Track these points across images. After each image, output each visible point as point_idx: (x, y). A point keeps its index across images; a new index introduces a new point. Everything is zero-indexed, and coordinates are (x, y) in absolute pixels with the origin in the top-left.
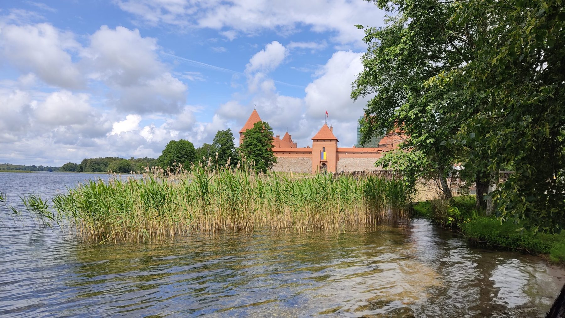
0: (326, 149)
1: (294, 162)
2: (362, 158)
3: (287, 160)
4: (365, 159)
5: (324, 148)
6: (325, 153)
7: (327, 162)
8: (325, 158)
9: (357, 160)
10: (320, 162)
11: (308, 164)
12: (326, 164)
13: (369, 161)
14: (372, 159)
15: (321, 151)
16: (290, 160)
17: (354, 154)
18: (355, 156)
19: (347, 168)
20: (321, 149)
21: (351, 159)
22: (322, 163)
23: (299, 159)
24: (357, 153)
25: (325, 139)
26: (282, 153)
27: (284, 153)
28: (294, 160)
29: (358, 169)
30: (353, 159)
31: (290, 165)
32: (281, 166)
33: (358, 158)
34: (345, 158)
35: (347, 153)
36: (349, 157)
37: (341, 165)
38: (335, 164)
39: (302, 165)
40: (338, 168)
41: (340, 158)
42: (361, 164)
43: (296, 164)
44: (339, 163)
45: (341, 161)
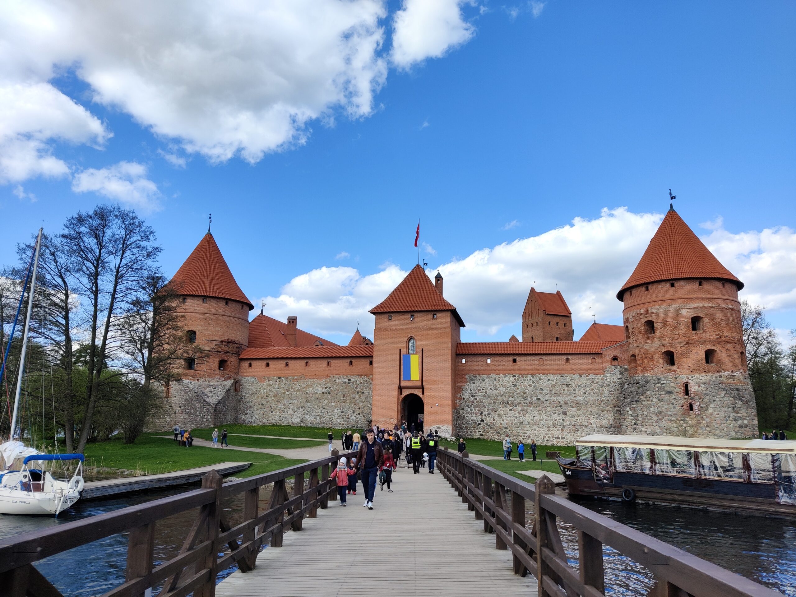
0: (419, 345)
1: (320, 391)
2: (543, 377)
3: (296, 387)
4: (551, 376)
5: (411, 340)
6: (415, 360)
7: (422, 387)
8: (415, 376)
9: (526, 383)
10: (400, 388)
11: (363, 398)
12: (420, 394)
13: (568, 386)
14: (577, 376)
15: (404, 352)
16: (308, 386)
17: (515, 361)
18: (519, 369)
19: (492, 410)
20: (402, 344)
21: (507, 378)
22: (405, 393)
23: (338, 381)
24: (525, 358)
25: (417, 309)
26: (284, 362)
27: (290, 362)
28: (320, 384)
29: (532, 415)
30: (512, 379)
31: (309, 402)
32: (280, 406)
33: (529, 376)
34: (484, 376)
35: (493, 357)
36: (497, 371)
37: (472, 399)
38: (449, 398)
39: (345, 402)
40: (461, 412)
41: (467, 377)
42: (539, 396)
43: (326, 398)
44: (466, 394)
45: (472, 385)
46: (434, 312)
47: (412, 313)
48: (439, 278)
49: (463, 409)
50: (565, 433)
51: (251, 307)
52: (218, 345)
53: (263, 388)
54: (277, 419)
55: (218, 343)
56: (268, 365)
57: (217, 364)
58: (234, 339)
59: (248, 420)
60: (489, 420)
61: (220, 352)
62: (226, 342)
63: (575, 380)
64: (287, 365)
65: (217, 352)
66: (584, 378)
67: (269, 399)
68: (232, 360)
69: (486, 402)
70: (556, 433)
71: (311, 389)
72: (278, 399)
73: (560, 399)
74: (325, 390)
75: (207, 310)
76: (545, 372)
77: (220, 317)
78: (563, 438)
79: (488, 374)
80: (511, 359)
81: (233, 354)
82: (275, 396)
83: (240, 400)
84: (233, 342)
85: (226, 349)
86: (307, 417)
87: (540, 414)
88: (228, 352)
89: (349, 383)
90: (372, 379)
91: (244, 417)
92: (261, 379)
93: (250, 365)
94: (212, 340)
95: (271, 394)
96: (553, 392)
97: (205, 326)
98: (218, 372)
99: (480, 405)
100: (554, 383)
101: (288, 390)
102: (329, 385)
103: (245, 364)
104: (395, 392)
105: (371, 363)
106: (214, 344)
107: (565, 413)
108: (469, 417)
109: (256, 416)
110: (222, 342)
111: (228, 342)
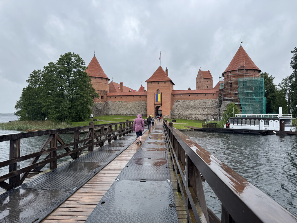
0: (160, 91)
5: (158, 90)
6: (159, 96)
7: (162, 104)
8: (159, 100)
9: (193, 102)
10: (155, 104)
11: (144, 107)
12: (161, 106)
13: (205, 103)
15: (156, 93)
17: (189, 96)
18: (190, 98)
19: (182, 110)
20: (155, 91)
21: (187, 101)
22: (156, 106)
23: (136, 102)
24: (192, 95)
25: (160, 81)
26: (120, 97)
27: (122, 97)
28: (131, 103)
29: (194, 112)
30: (188, 101)
31: (128, 108)
32: (120, 110)
33: (194, 100)
34: (180, 100)
35: (183, 95)
36: (184, 99)
37: (176, 107)
38: (169, 107)
39: (139, 108)
40: (173, 111)
41: (175, 101)
42: (196, 106)
43: (133, 108)
44: (175, 106)
45: (176, 103)
46: (165, 81)
47: (158, 82)
48: (167, 70)
49: (174, 110)
50: (204, 116)
51: (109, 80)
52: (100, 92)
53: (115, 104)
54: (119, 113)
56: (115, 98)
57: (100, 97)
58: (105, 90)
59: (111, 114)
60: (181, 113)
62: (102, 91)
63: (207, 101)
64: (121, 98)
65: (100, 94)
66: (210, 101)
67: (116, 108)
68: (105, 96)
69: (180, 108)
70: (201, 117)
71: (128, 105)
72: (119, 108)
73: (203, 107)
74: (132, 105)
75: (96, 81)
76: (199, 99)
77: (100, 83)
78: (203, 118)
79: (181, 100)
80: (188, 95)
81: (105, 94)
82: (118, 107)
83: (108, 108)
84: (105, 91)
86: (128, 113)
87: (196, 111)
88: (103, 94)
89: (140, 103)
90: (146, 102)
91: (109, 113)
92: (114, 102)
93: (110, 98)
94: (99, 90)
95: (117, 106)
96: (200, 105)
97: (96, 86)
98: (101, 100)
99: (178, 109)
100: (201, 102)
101: (122, 105)
102: (134, 103)
103: (109, 98)
104: (153, 105)
105: (146, 97)
107: (204, 111)
108: (175, 113)
109: (113, 113)
111: (104, 91)
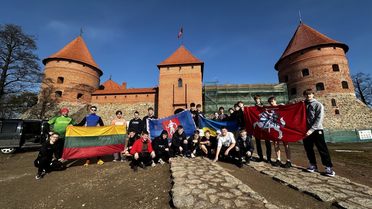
0: (184, 82)
1: (132, 110)
3: (120, 108)
5: (180, 80)
7: (186, 105)
10: (174, 105)
12: (185, 109)
15: (176, 86)
16: (125, 107)
20: (175, 82)
22: (176, 108)
23: (141, 104)
25: (183, 63)
26: (114, 96)
27: (117, 96)
28: (131, 106)
32: (111, 117)
46: (192, 65)
52: (78, 86)
53: (103, 108)
55: (77, 85)
56: (106, 97)
57: (76, 95)
58: (88, 84)
61: (78, 90)
62: (82, 85)
65: (77, 89)
67: (105, 114)
68: (86, 95)
71: (127, 109)
74: (134, 109)
75: (71, 67)
77: (79, 72)
81: (87, 91)
82: (109, 113)
84: (88, 86)
85: (83, 88)
88: (84, 90)
89: (147, 106)
92: (102, 104)
93: (97, 98)
94: (74, 83)
95: (107, 112)
97: (69, 75)
98: (77, 99)
102: (136, 107)
103: (94, 97)
104: (171, 108)
105: (157, 95)
106: (75, 85)
110: (80, 84)
111: (84, 85)
